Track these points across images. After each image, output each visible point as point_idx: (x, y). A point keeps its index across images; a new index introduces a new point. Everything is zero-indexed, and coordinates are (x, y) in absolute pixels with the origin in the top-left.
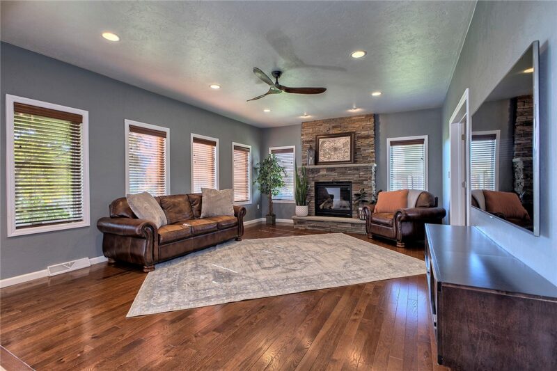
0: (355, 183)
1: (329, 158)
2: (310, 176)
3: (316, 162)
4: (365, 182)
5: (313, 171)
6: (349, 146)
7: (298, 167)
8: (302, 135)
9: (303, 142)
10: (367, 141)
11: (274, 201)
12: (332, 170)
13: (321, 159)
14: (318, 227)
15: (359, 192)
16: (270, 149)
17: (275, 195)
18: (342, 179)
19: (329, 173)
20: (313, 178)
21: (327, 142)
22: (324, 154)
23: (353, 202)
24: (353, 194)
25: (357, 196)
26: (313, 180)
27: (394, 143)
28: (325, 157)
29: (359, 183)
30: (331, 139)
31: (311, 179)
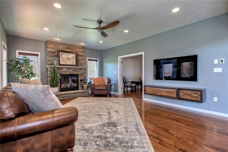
0: (80, 75)
1: (65, 63)
3: (59, 64)
4: (84, 75)
5: (59, 68)
6: (75, 58)
9: (49, 52)
10: (82, 58)
12: (70, 68)
13: (61, 63)
14: (66, 97)
15: (82, 79)
16: (17, 51)
18: (75, 73)
19: (68, 70)
20: (59, 72)
21: (64, 55)
22: (62, 60)
23: (79, 83)
24: (79, 80)
25: (81, 80)
26: (59, 73)
27: (89, 60)
28: (63, 62)
29: (81, 75)
30: (66, 54)
31: (58, 73)
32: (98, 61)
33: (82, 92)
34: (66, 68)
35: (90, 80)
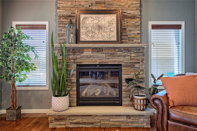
0: (124, 66)
1: (93, 37)
2: (71, 57)
3: (77, 40)
4: (137, 65)
5: (74, 51)
6: (115, 25)
7: (56, 45)
8: (58, 8)
9: (60, 17)
10: (133, 22)
11: (18, 88)
12: (99, 50)
13: (83, 37)
14: (85, 123)
15: (130, 76)
16: (14, 24)
17: (20, 81)
19: (95, 54)
20: (75, 59)
21: (90, 19)
22: (86, 33)
23: (123, 88)
24: (123, 78)
25: (129, 80)
26: (74, 62)
27: (154, 27)
28: (87, 36)
29: (130, 66)
30: (94, 16)
31: (72, 61)
32: (183, 27)
33: (128, 116)
34: (90, 50)
35: (154, 82)
